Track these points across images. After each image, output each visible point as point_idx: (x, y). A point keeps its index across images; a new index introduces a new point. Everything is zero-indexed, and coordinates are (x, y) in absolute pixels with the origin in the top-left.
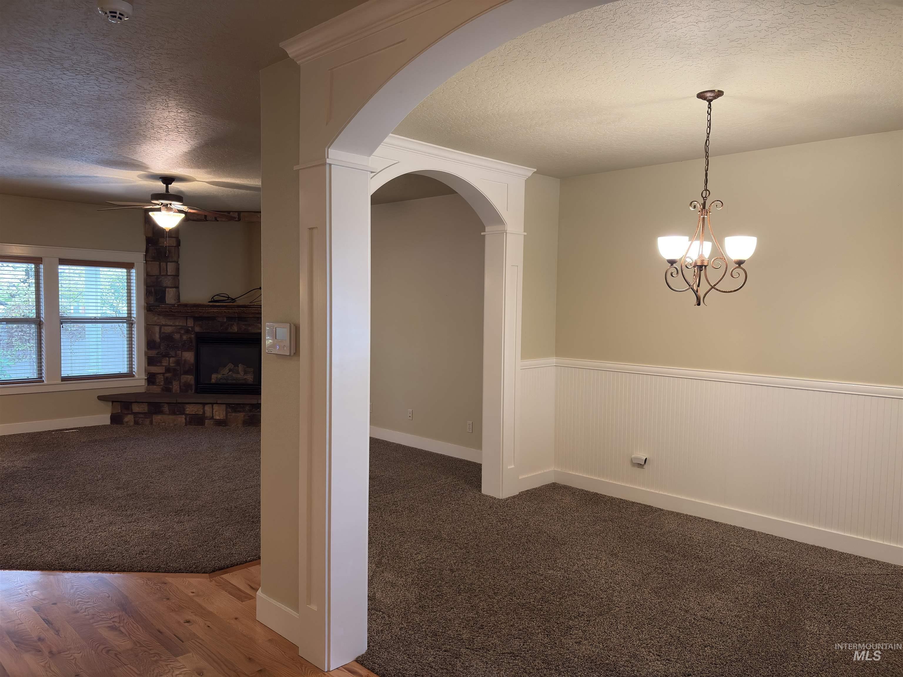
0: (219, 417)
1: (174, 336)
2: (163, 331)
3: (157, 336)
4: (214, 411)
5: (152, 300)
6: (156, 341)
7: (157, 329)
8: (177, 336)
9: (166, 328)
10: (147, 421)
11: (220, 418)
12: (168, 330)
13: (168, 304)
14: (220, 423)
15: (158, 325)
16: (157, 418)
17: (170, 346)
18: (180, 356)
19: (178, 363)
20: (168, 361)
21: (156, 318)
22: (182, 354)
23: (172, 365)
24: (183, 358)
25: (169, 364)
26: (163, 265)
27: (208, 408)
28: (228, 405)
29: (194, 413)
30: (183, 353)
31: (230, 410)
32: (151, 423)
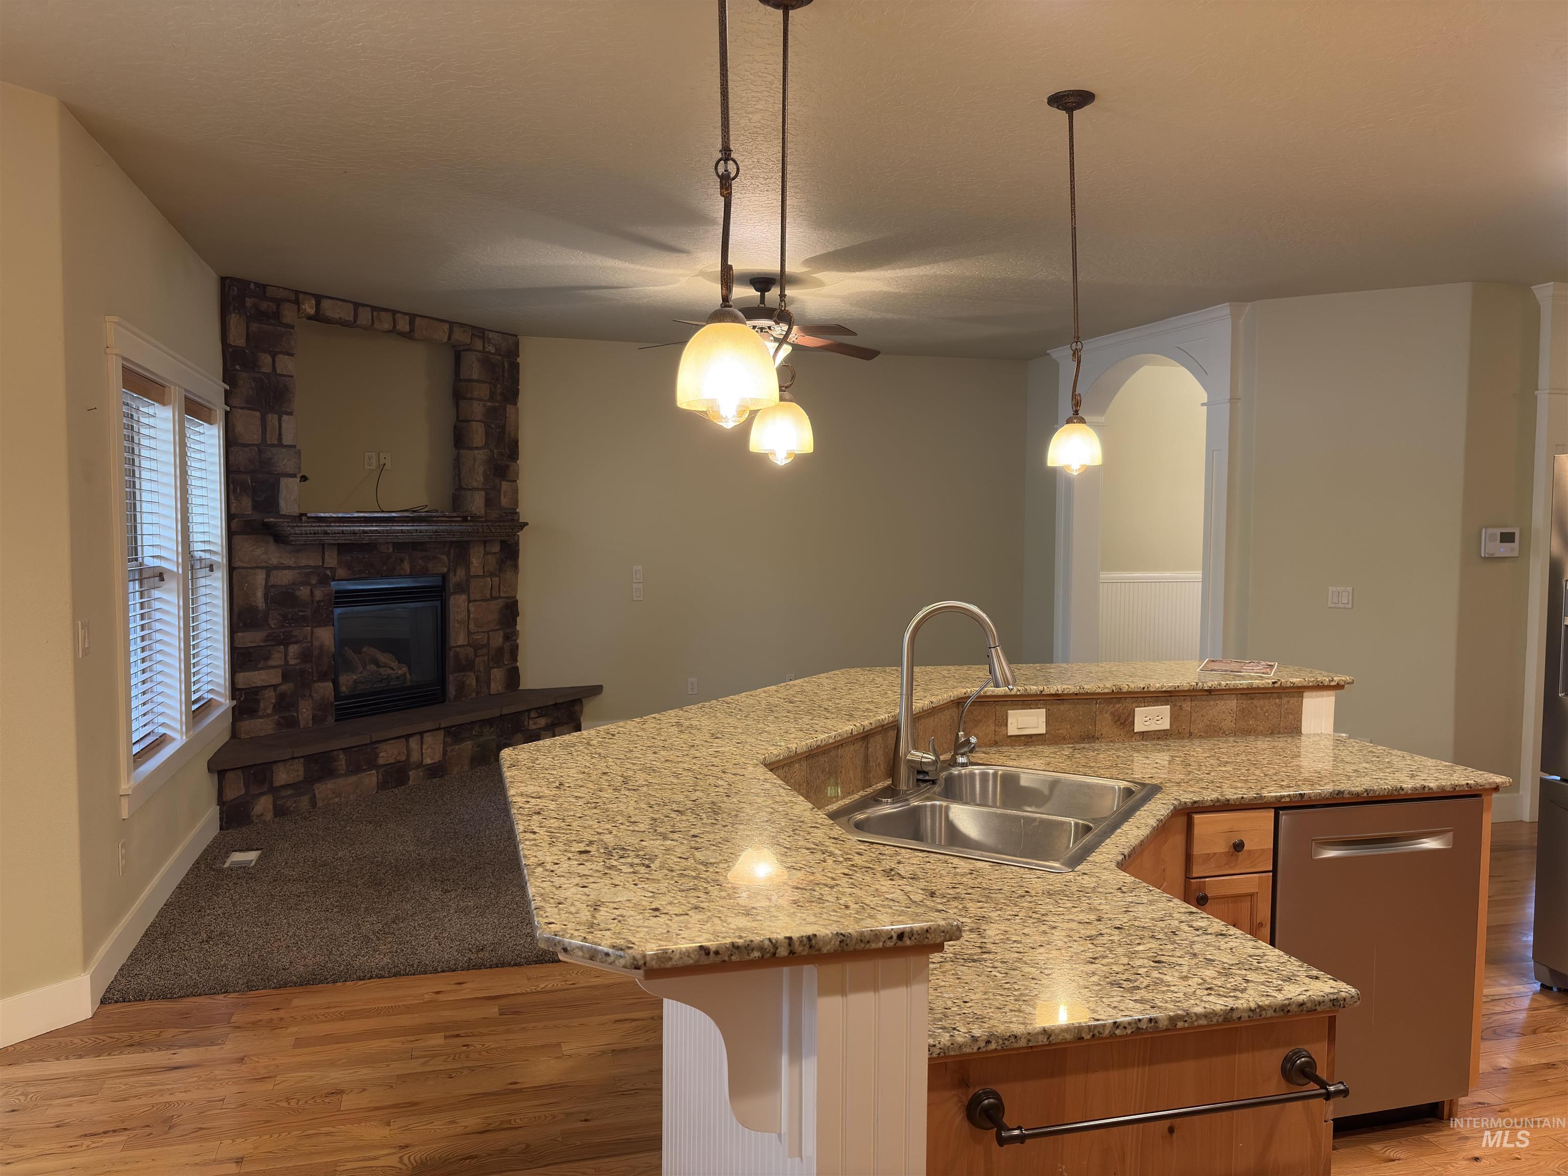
0: (432, 759)
1: (298, 593)
2: (273, 581)
3: (260, 594)
4: (424, 747)
5: (246, 505)
6: (257, 607)
7: (261, 577)
8: (303, 592)
9: (280, 573)
10: (304, 802)
11: (433, 761)
12: (285, 578)
13: (284, 516)
14: (436, 771)
15: (262, 568)
16: (325, 789)
17: (290, 616)
18: (309, 640)
19: (305, 656)
20: (282, 655)
21: (259, 552)
22: (312, 633)
23: (292, 662)
24: (316, 643)
25: (286, 661)
26: (272, 418)
27: (414, 743)
28: (448, 731)
29: (393, 761)
30: (315, 630)
31: (449, 740)
32: (313, 802)
